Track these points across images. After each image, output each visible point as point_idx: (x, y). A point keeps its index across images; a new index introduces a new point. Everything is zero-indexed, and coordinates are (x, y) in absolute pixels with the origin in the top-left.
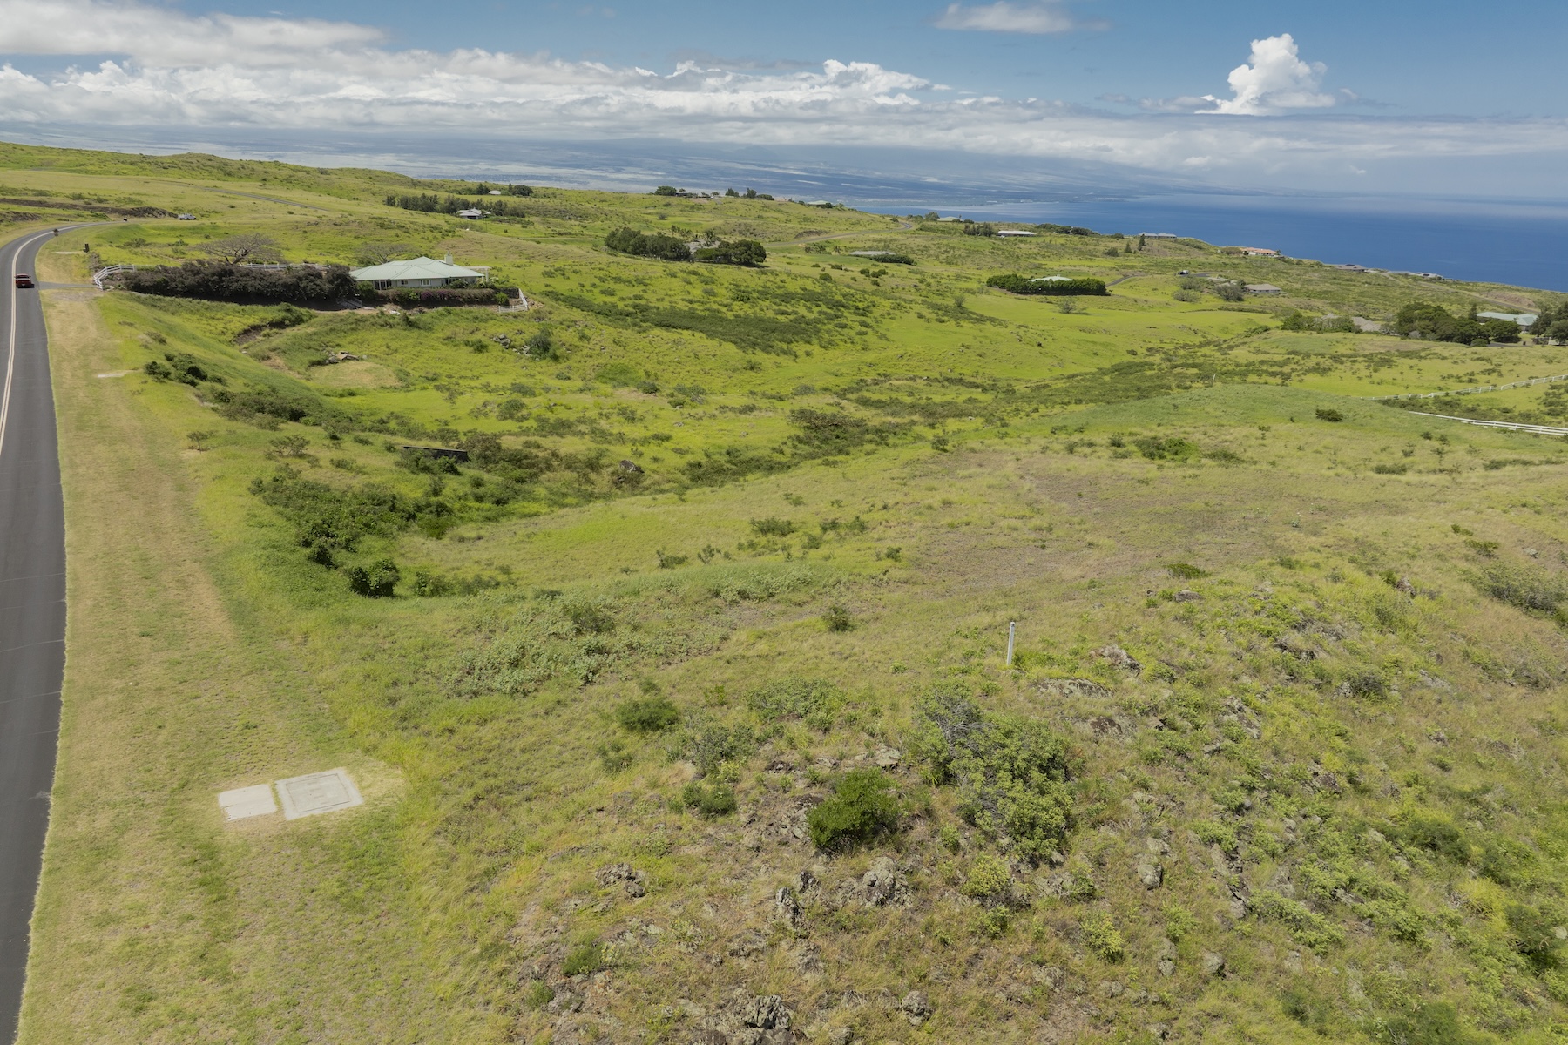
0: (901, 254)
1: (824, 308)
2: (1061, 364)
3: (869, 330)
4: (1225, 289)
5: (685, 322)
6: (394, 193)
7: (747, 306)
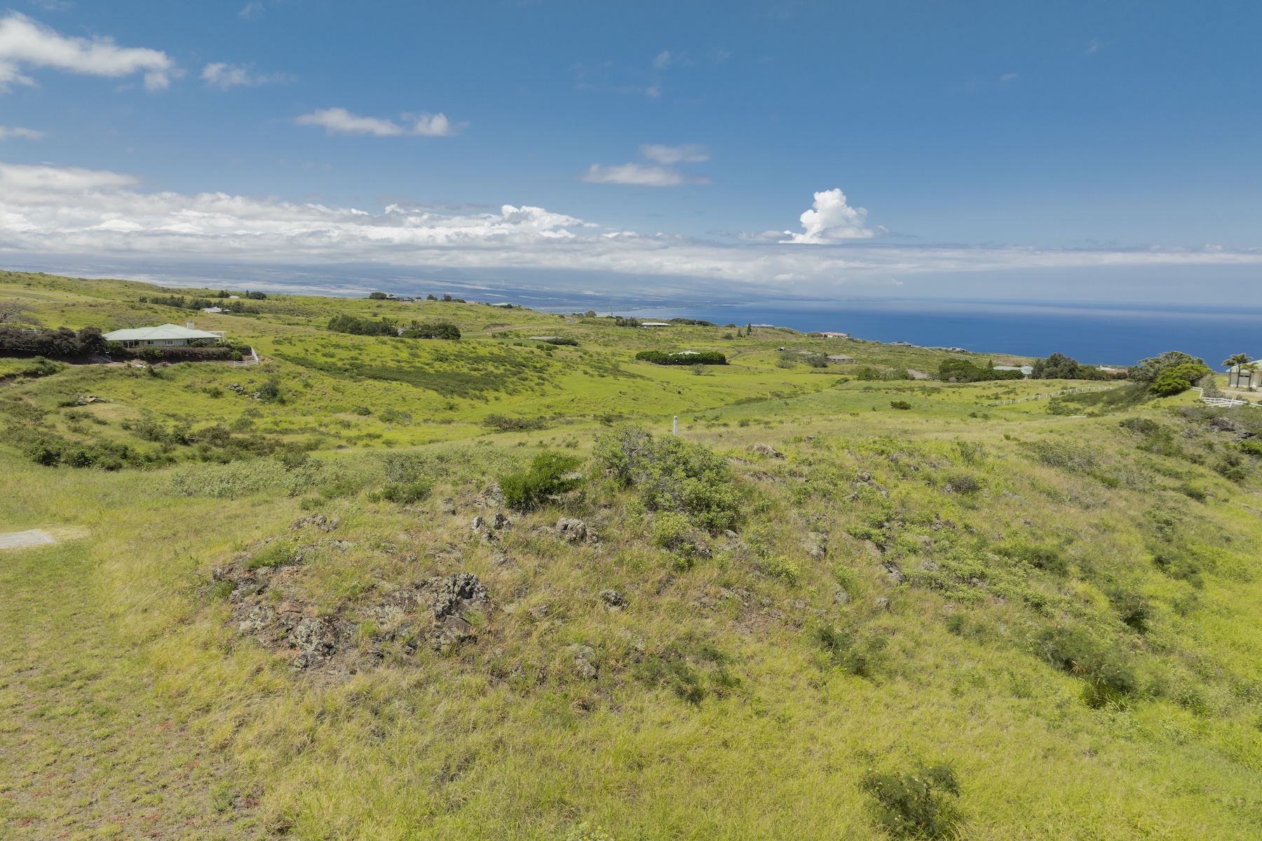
0: (568, 339)
1: (508, 367)
2: (697, 406)
3: (546, 382)
4: (813, 359)
5: (394, 376)
6: (146, 295)
7: (445, 365)
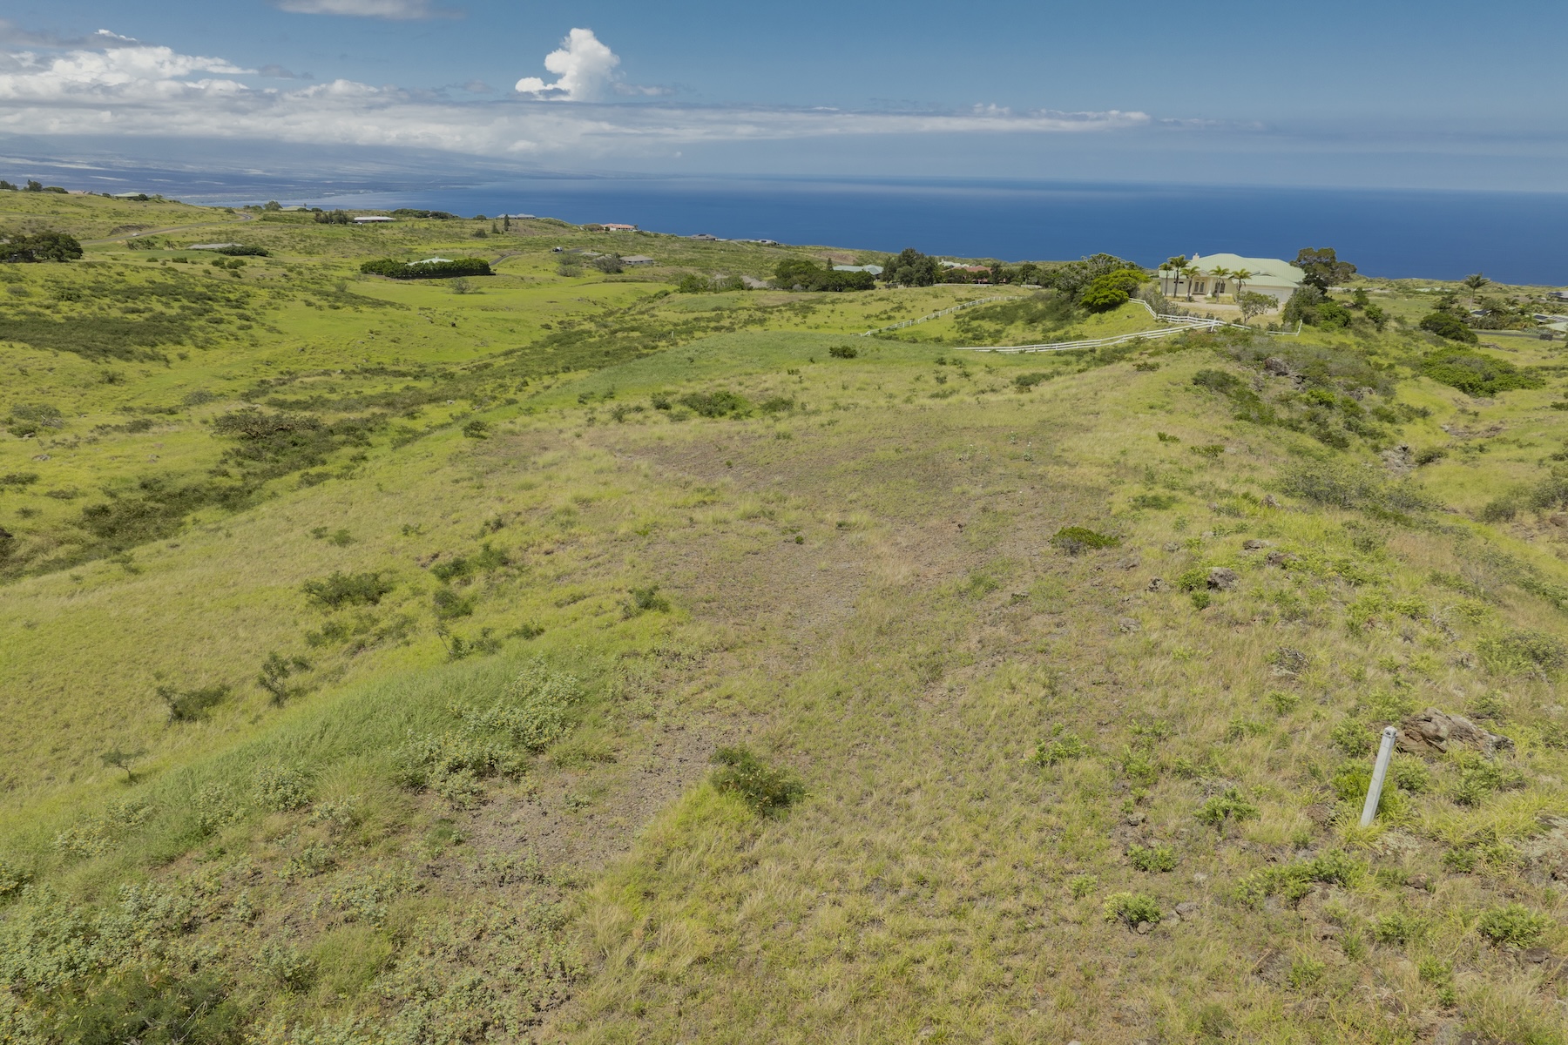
0: (250, 245)
2: (484, 343)
3: (253, 323)
4: (603, 262)
7: (79, 306)
